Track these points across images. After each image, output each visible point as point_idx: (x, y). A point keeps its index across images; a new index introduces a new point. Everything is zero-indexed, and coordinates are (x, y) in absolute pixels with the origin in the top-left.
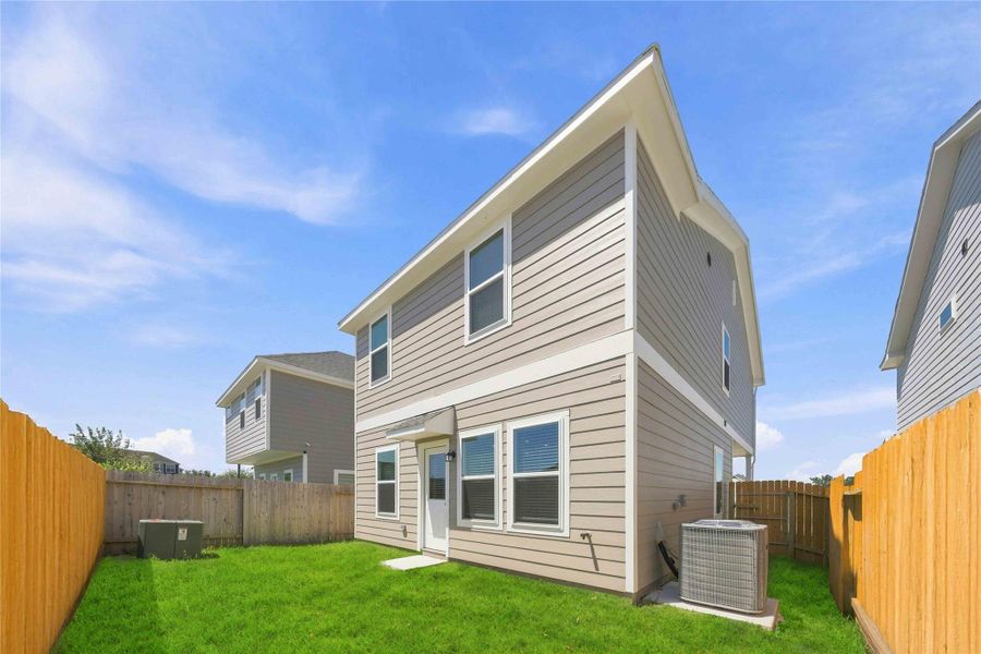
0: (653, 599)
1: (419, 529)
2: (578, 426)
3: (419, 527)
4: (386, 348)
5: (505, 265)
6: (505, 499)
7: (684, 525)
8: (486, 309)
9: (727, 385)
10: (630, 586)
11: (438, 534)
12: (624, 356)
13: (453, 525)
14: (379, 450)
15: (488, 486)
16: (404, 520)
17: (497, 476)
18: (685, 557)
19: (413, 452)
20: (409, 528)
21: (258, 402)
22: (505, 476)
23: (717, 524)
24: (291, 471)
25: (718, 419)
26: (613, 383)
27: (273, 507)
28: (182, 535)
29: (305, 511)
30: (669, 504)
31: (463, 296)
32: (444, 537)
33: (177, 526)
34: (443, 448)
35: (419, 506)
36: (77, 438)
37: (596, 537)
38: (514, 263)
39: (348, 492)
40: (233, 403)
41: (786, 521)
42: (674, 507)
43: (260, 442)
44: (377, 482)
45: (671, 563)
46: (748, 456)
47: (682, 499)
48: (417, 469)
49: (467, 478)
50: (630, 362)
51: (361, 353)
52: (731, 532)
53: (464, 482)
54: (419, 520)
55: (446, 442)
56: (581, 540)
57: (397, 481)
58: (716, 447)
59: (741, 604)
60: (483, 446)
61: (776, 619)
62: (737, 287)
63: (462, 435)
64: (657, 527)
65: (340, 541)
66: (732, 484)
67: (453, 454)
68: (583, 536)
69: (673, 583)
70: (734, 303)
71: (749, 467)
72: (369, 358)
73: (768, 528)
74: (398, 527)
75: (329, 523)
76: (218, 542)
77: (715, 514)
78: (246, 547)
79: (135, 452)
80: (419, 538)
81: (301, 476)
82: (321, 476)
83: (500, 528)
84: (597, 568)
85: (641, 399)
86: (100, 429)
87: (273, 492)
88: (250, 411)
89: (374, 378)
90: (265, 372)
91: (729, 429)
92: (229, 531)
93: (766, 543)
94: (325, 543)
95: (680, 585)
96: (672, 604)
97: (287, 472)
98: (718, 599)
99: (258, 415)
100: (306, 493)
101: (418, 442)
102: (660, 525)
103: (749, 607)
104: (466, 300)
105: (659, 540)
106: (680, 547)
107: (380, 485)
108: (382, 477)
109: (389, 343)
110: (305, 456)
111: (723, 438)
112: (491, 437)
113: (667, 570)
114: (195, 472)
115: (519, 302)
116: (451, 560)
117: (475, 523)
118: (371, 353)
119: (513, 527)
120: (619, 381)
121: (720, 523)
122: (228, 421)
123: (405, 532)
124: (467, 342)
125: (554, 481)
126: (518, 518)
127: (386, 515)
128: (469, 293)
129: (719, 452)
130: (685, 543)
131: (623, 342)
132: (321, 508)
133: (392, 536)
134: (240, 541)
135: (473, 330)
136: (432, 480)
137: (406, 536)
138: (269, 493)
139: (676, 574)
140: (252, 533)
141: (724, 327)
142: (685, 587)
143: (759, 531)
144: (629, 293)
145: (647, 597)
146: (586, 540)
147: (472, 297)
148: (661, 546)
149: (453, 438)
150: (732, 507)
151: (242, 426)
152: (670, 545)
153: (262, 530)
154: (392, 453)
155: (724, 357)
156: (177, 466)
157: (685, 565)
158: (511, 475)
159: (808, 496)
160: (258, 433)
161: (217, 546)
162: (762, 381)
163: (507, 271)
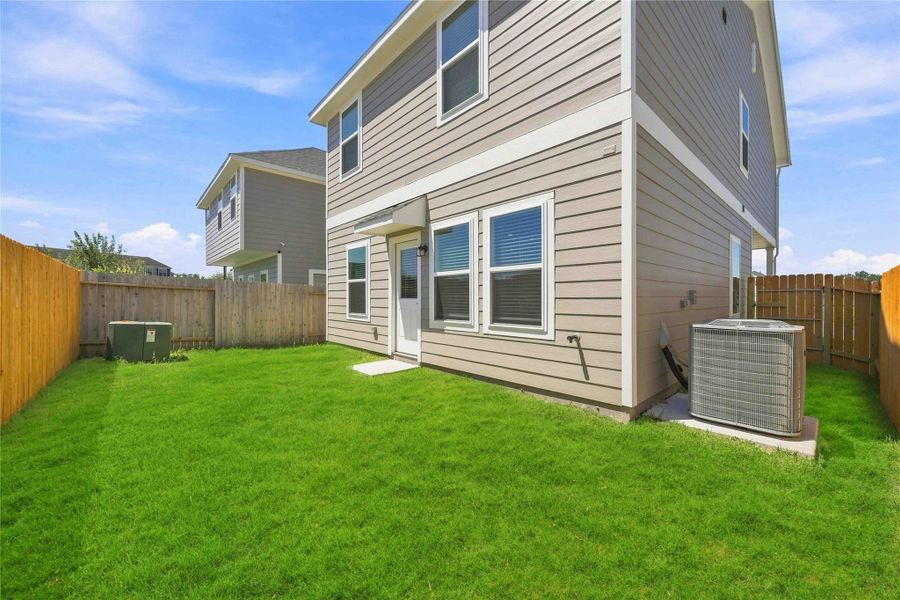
0: (657, 415)
1: (390, 331)
2: (565, 210)
3: (390, 328)
4: (356, 138)
5: (480, 32)
6: (481, 298)
7: (694, 326)
8: (460, 84)
9: (745, 164)
10: (628, 399)
11: (411, 337)
12: (620, 123)
13: (425, 327)
14: (350, 247)
15: (462, 284)
16: (375, 321)
17: (472, 271)
18: (696, 365)
19: (384, 247)
20: (379, 329)
21: (233, 201)
22: (480, 270)
23: (738, 324)
24: (266, 272)
25: (735, 204)
26: (606, 156)
27: (245, 307)
28: (151, 337)
29: (277, 313)
30: (678, 300)
31: (435, 72)
32: (416, 340)
33: (145, 328)
34: (413, 242)
35: (390, 306)
36: (76, 244)
37: (586, 341)
38: (490, 29)
39: (320, 293)
40: (211, 202)
41: (820, 322)
42: (682, 305)
43: (234, 243)
44: (348, 281)
45: (677, 371)
46: (770, 248)
47: (691, 293)
48: (387, 266)
49: (439, 274)
50: (627, 129)
51: (332, 146)
52: (757, 334)
53: (438, 280)
54: (390, 322)
55: (418, 235)
56: (568, 343)
57: (367, 280)
58: (731, 236)
59: (772, 425)
60: (457, 237)
61: (818, 443)
62: (758, 50)
63: (435, 227)
64: (660, 328)
65: (314, 343)
66: (751, 280)
67: (425, 248)
68: (570, 339)
69: (679, 395)
70: (754, 70)
71: (771, 262)
72: (340, 149)
73: (806, 329)
74: (369, 329)
75: (301, 326)
76: (189, 344)
77: (731, 314)
78: (217, 350)
79: (128, 257)
80: (390, 341)
81: (276, 277)
82: (296, 276)
83: (476, 329)
84: (587, 377)
85: (640, 174)
86: (96, 236)
87: (244, 292)
88: (226, 211)
89: (344, 171)
90: (238, 171)
91: (747, 216)
92: (201, 333)
93: (804, 349)
94: (297, 345)
95: (690, 398)
96: (681, 421)
97: (262, 272)
98: (740, 417)
99: (233, 215)
100: (278, 294)
101: (389, 236)
102: (663, 325)
103: (781, 428)
104: (439, 76)
105: (663, 344)
106: (690, 351)
107: (351, 285)
108: (352, 276)
109: (360, 131)
110: (280, 256)
111: (740, 225)
112: (465, 227)
113: (673, 379)
114: (185, 276)
115: (496, 72)
116: (423, 365)
117: (450, 325)
118: (341, 144)
119: (490, 328)
120: (614, 154)
121: (743, 323)
122: (207, 222)
123: (376, 335)
124: (439, 123)
125: (536, 275)
126: (495, 318)
127: (358, 317)
128: (441, 68)
129: (735, 241)
130: (696, 347)
131: (619, 107)
132: (293, 310)
133: (364, 340)
134: (212, 344)
135: (446, 108)
136: (403, 278)
137: (376, 338)
138: (241, 295)
139: (685, 384)
140: (224, 337)
141: (742, 96)
142: (696, 401)
143: (796, 333)
144: (626, 47)
145: (649, 413)
146: (574, 344)
147: (445, 73)
148: (666, 352)
149: (424, 230)
150: (751, 306)
151: (220, 226)
152: (676, 350)
153: (233, 332)
154: (362, 250)
155: (742, 131)
156: (169, 270)
157: (696, 374)
158: (488, 269)
159: (849, 292)
160: (233, 233)
161: (188, 349)
162: (788, 161)
163: (483, 38)
